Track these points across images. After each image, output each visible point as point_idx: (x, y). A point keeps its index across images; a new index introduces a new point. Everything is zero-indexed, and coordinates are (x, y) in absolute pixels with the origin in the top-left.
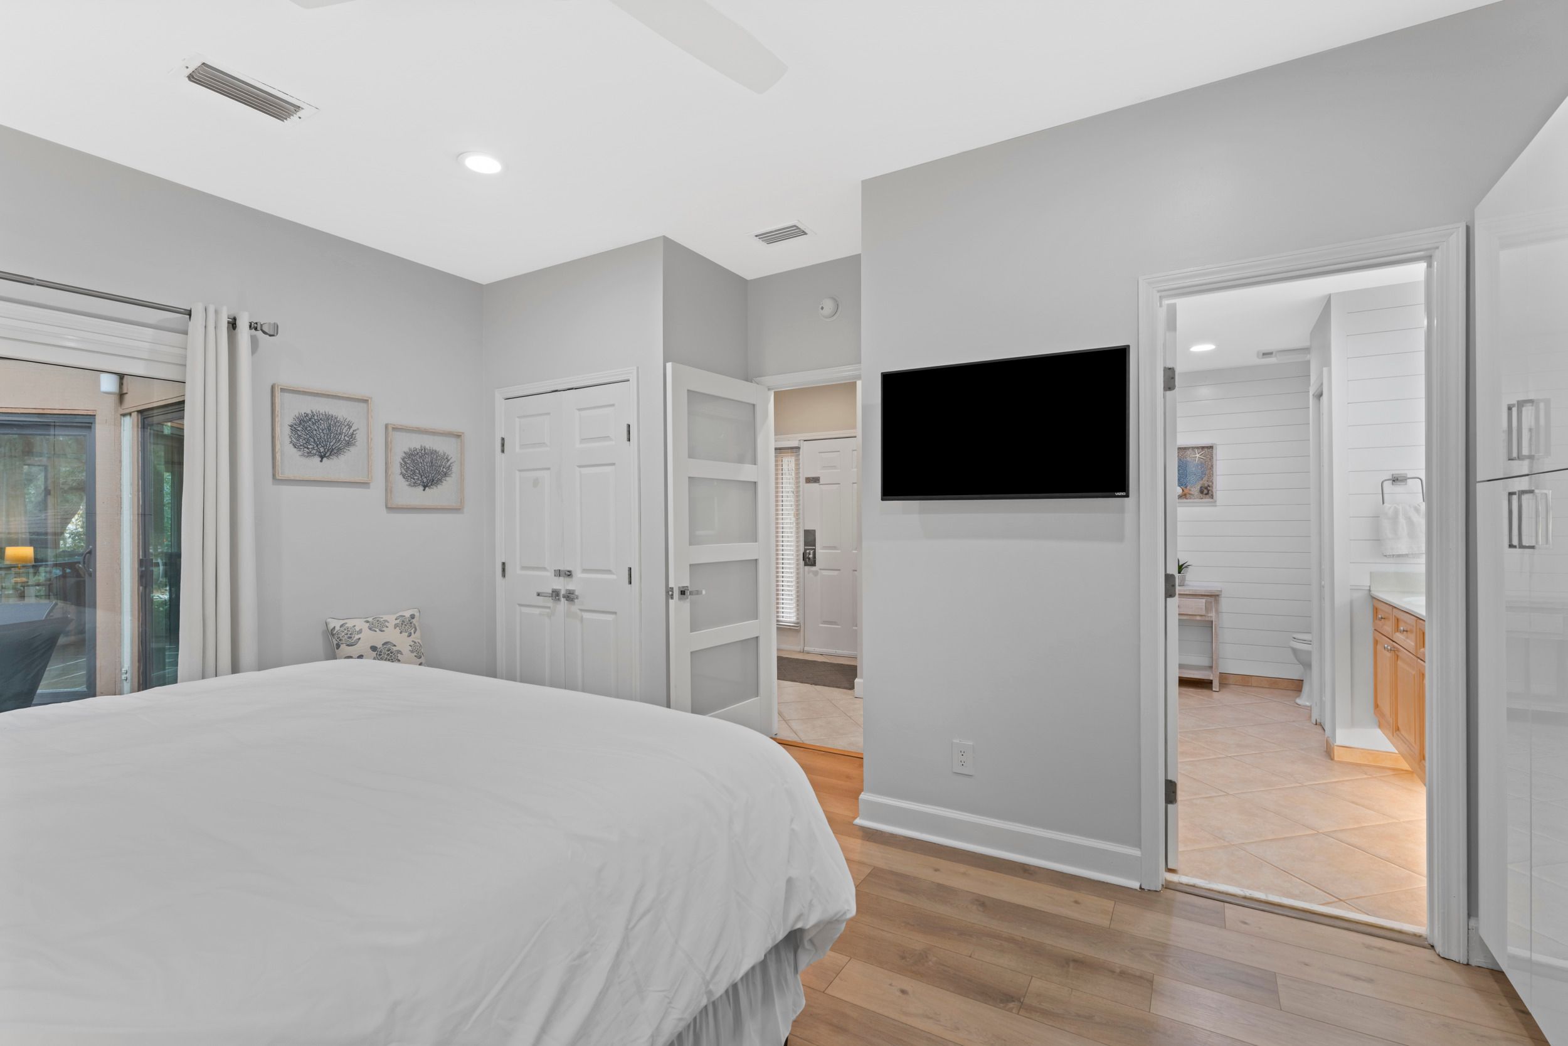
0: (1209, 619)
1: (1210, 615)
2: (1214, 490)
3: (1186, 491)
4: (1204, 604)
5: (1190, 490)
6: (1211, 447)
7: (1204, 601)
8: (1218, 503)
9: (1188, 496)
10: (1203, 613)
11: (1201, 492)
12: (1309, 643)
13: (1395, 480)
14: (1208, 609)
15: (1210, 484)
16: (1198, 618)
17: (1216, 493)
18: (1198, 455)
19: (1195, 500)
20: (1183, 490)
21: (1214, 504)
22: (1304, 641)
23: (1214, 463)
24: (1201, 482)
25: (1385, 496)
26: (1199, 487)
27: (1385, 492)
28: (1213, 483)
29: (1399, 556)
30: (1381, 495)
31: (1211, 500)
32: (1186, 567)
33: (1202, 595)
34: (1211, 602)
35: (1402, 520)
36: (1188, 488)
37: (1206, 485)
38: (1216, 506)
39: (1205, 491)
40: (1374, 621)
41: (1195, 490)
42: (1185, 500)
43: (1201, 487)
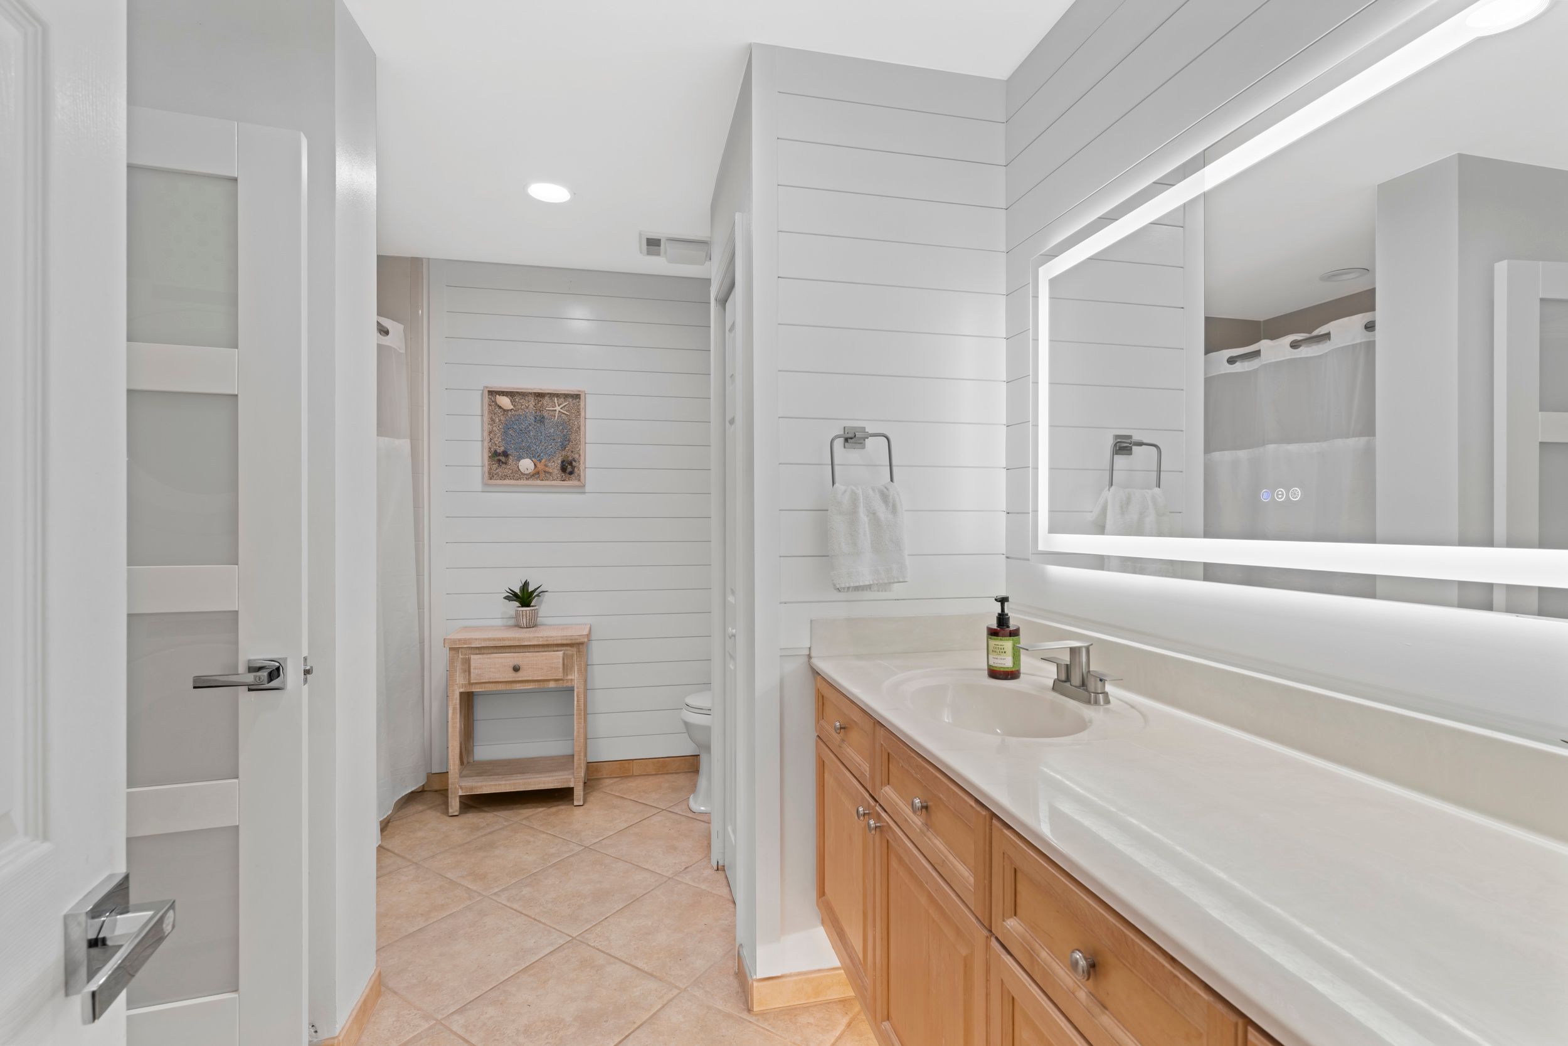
0: (569, 684)
1: (570, 677)
2: (582, 467)
3: (540, 466)
4: (561, 661)
5: (546, 466)
6: (577, 397)
7: (560, 654)
8: (587, 489)
9: (542, 475)
10: (560, 675)
11: (563, 469)
12: (707, 712)
13: (852, 439)
14: (566, 668)
15: (576, 456)
16: (552, 685)
17: (584, 470)
18: (558, 408)
19: (553, 483)
20: (535, 465)
21: (581, 488)
22: (700, 710)
23: (582, 423)
24: (564, 453)
25: (836, 468)
26: (560, 462)
27: (836, 461)
28: (580, 456)
29: (857, 588)
30: (830, 467)
31: (576, 483)
32: (538, 595)
33: (558, 645)
34: (572, 656)
35: (863, 517)
36: (543, 461)
37: (570, 458)
38: (585, 493)
39: (569, 469)
40: (818, 722)
41: (555, 466)
42: (539, 482)
43: (563, 462)
